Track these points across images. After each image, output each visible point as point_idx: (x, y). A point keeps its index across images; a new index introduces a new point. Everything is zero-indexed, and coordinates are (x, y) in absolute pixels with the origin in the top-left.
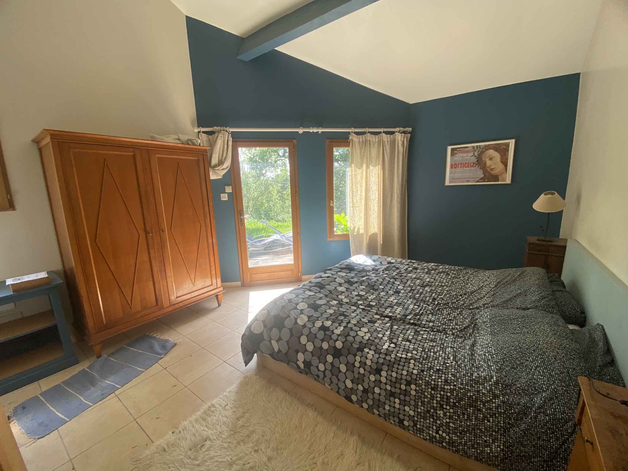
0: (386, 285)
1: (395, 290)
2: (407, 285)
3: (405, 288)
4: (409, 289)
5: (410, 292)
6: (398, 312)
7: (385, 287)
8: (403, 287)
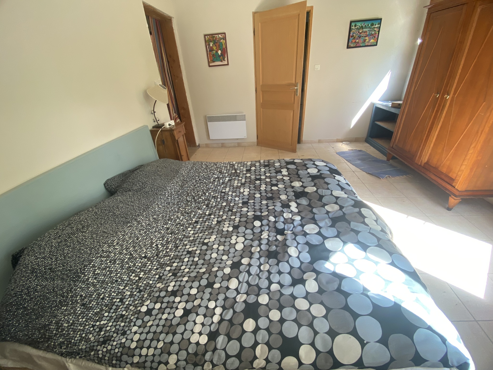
0: (261, 206)
1: (249, 204)
2: (238, 214)
3: (239, 210)
4: (234, 210)
5: (233, 207)
6: (236, 182)
7: (260, 204)
8: (241, 211)
